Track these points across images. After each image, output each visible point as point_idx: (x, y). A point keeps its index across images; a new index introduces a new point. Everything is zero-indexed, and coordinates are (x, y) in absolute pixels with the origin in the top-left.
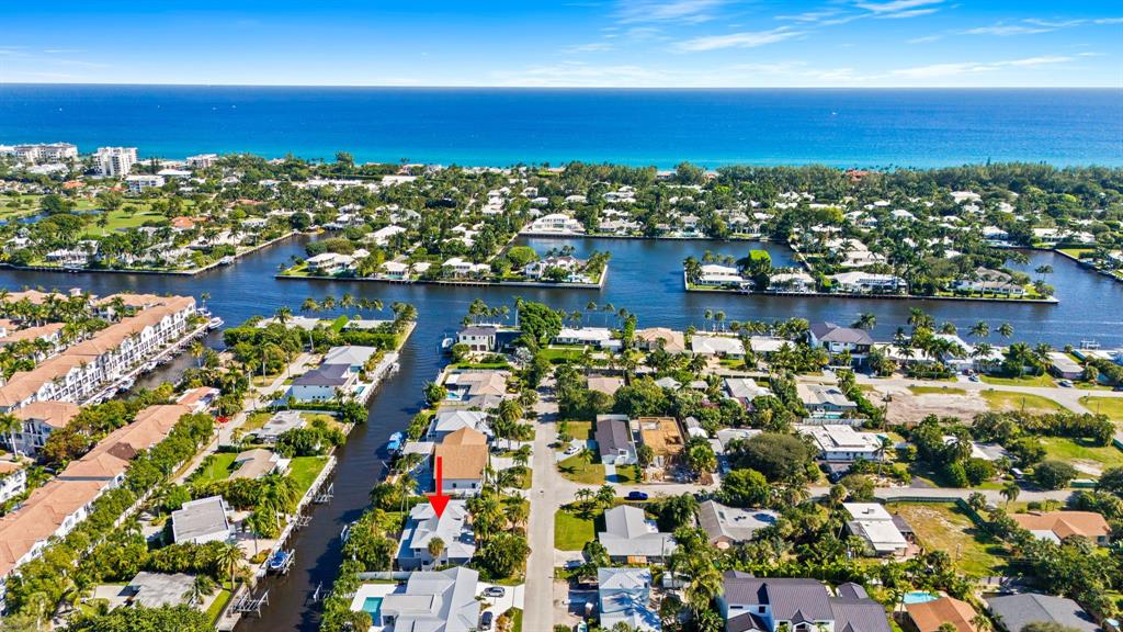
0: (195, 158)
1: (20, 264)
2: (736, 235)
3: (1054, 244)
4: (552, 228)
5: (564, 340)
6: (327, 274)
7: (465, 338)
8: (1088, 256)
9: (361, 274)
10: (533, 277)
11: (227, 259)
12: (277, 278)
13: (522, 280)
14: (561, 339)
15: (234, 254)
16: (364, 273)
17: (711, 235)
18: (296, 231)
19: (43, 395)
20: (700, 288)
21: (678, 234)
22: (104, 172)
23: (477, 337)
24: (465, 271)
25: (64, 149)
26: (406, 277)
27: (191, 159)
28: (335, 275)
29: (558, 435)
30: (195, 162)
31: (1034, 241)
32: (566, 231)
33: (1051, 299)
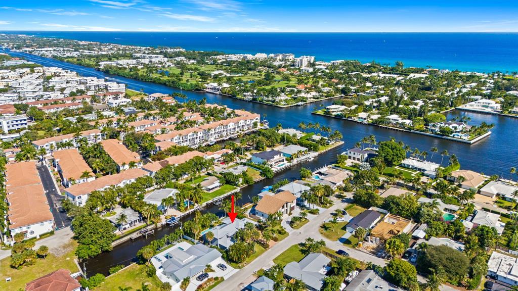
0: (334, 62)
1: (234, 96)
4: (480, 107)
5: (406, 166)
6: (331, 115)
7: (350, 153)
9: (345, 116)
10: (432, 130)
11: (300, 103)
12: (312, 114)
13: (424, 131)
14: (404, 164)
15: (305, 101)
16: (347, 116)
18: (343, 95)
19: (176, 140)
22: (297, 65)
23: (356, 153)
24: (394, 122)
25: (289, 56)
26: (365, 121)
27: (332, 62)
28: (335, 115)
29: (343, 210)
30: (333, 64)
32: (488, 110)
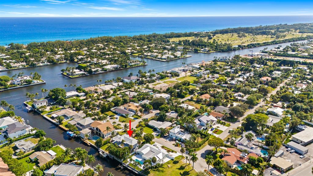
2: (60, 62)
3: (131, 53)
8: (140, 55)
14: (68, 96)
17: (52, 63)
20: (74, 77)
21: (41, 64)
23: (42, 103)
31: (127, 53)
33: (146, 64)
